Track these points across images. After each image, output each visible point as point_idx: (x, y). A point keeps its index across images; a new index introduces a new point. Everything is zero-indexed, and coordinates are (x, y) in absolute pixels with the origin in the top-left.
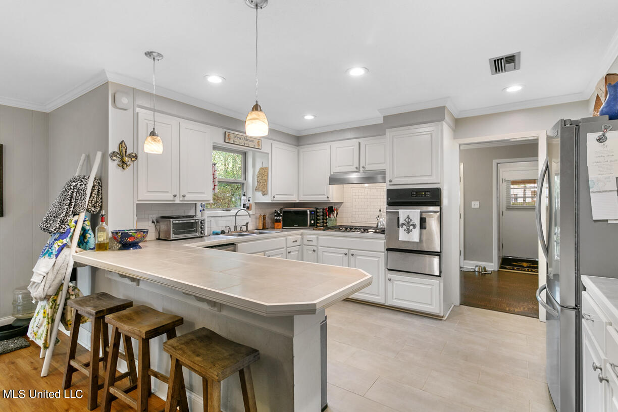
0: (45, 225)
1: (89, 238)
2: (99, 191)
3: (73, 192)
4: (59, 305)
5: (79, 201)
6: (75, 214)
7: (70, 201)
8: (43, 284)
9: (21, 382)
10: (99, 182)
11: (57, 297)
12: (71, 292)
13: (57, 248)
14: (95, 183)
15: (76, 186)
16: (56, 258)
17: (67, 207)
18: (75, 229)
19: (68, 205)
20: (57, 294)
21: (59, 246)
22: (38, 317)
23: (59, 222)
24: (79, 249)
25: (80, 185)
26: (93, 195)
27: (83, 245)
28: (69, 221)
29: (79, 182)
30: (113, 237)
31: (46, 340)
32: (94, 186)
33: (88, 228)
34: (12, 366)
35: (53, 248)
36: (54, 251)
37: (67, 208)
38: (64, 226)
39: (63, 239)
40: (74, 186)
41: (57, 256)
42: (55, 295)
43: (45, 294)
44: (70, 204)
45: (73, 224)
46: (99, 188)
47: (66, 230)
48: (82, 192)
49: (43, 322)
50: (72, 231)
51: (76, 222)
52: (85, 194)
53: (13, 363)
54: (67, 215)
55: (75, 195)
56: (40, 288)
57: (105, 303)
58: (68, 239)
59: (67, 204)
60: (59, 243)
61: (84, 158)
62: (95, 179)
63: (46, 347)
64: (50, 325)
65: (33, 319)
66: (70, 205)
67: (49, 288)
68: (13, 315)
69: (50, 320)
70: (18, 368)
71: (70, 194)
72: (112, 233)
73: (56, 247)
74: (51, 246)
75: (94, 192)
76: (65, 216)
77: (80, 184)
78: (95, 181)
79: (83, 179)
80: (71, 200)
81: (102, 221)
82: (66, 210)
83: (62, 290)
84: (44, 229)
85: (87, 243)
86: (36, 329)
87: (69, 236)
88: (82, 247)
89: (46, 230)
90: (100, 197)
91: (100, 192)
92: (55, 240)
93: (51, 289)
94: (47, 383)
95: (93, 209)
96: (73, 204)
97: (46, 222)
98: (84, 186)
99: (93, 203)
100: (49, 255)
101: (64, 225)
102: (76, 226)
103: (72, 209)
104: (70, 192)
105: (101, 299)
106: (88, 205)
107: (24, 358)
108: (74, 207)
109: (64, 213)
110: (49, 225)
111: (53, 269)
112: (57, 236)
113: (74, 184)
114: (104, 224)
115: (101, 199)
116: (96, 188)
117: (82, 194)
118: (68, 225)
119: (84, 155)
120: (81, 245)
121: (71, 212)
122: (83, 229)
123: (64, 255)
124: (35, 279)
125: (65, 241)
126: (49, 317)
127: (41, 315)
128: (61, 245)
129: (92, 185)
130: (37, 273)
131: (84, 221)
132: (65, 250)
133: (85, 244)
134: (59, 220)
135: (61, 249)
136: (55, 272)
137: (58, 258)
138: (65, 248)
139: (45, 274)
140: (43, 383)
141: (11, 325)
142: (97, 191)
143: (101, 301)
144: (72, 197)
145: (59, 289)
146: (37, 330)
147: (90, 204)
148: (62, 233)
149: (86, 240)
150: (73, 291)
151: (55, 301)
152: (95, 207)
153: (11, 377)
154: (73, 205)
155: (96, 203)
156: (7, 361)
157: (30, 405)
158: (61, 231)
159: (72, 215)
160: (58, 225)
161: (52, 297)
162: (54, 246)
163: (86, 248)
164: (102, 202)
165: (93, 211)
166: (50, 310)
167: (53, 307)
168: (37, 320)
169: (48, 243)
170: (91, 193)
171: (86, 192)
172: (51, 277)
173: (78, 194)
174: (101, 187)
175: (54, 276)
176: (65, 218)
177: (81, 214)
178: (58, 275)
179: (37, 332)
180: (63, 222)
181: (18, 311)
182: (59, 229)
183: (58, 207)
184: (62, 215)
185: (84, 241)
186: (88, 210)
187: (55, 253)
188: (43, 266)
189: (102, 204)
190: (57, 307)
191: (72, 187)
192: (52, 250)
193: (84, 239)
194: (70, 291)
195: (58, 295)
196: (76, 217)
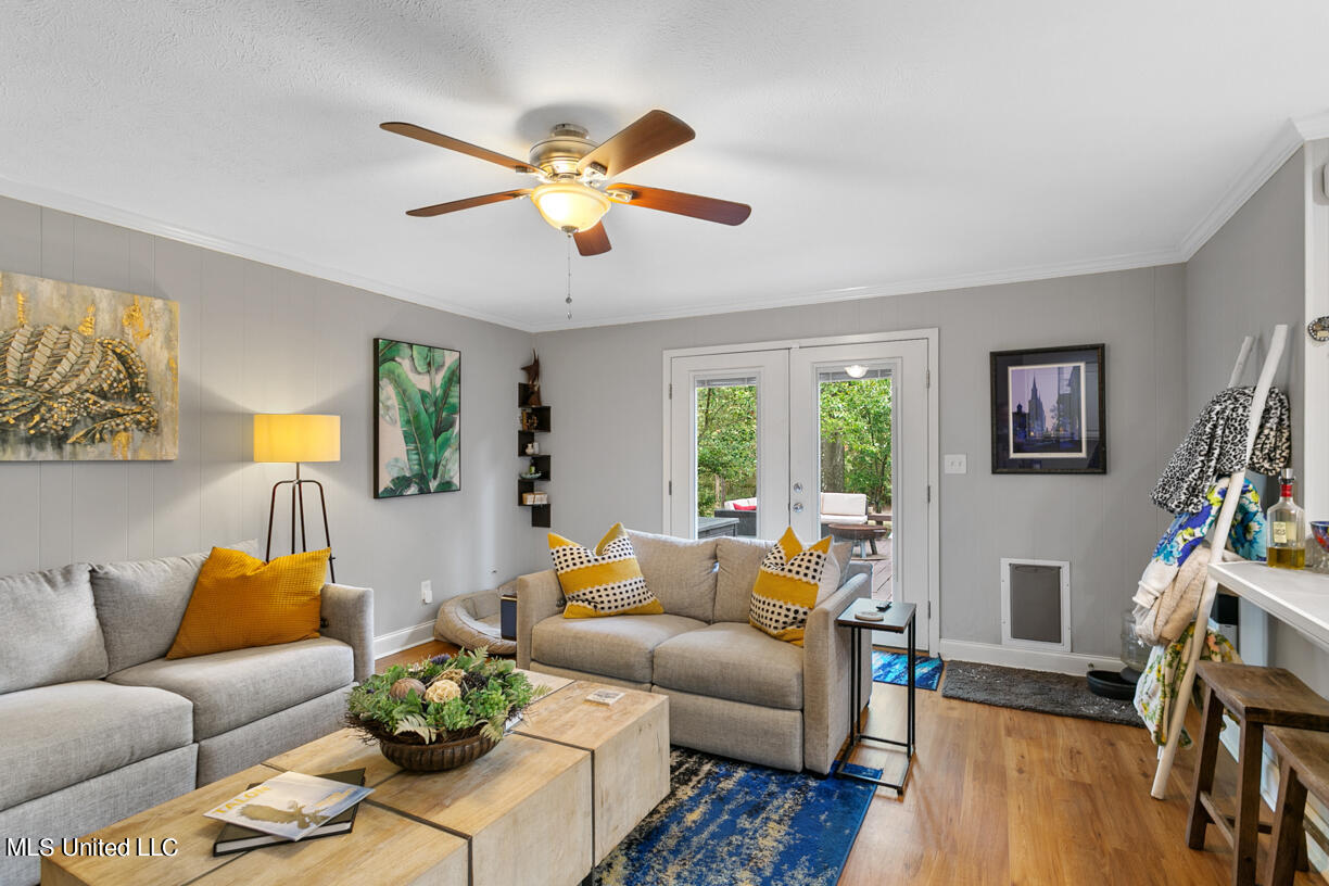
0: (1160, 495)
1: (1257, 532)
2: (1281, 420)
3: (1215, 426)
4: (1186, 665)
5: (1229, 445)
6: (1220, 475)
7: (1210, 446)
8: (1153, 612)
9: (1117, 785)
10: (1280, 400)
11: (1183, 647)
12: (1214, 648)
13: (1182, 545)
14: (1271, 403)
15: (1224, 412)
16: (1180, 565)
17: (1202, 458)
18: (1220, 509)
19: (1205, 455)
20: (1182, 640)
21: (1185, 540)
22: (1151, 675)
23: (1184, 491)
24: (1230, 555)
25: (1233, 410)
26: (1266, 432)
27: (1243, 546)
28: (1206, 490)
29: (1229, 402)
30: (1316, 536)
31: (1160, 726)
32: (1267, 411)
33: (1254, 505)
34: (1109, 749)
35: (1173, 543)
36: (1174, 550)
37: (1202, 461)
38: (1195, 500)
39: (1194, 528)
40: (1218, 413)
41: (1181, 561)
42: (1179, 642)
43: (1158, 632)
44: (1209, 451)
45: (1215, 497)
46: (1281, 414)
47: (1200, 507)
48: (1236, 425)
49: (1157, 687)
50: (1213, 512)
51: (1224, 493)
52: (1244, 431)
53: (1112, 745)
54: (1202, 476)
55: (1219, 432)
56: (1148, 619)
57: (1277, 697)
58: (1205, 529)
59: (1202, 453)
60: (1186, 534)
61: (1248, 348)
62: (1271, 392)
63: (1160, 741)
64: (1167, 700)
65: (1143, 676)
66: (1209, 453)
67: (1167, 623)
68: (1122, 658)
69: (1167, 690)
70: (1117, 757)
71: (1208, 430)
72: (1314, 527)
73: (1180, 542)
74: (1170, 539)
75: (1268, 425)
76: (1199, 478)
77: (1232, 406)
78: (1270, 396)
79: (1241, 395)
80: (1211, 444)
81: (1285, 495)
82: (1200, 464)
83: (1192, 636)
84: (1160, 503)
85: (1252, 543)
86: (1145, 697)
87: (1208, 521)
88: (1241, 550)
89: (1163, 504)
90: (1286, 435)
91: (1286, 422)
92: (1181, 527)
93: (1169, 626)
94: (1159, 814)
95: (1267, 465)
96: (1217, 452)
97: (1164, 489)
98: (1240, 411)
99: (1267, 451)
100: (1166, 558)
101: (1197, 496)
102: (1222, 502)
103: (1213, 463)
104: (1209, 425)
105: (1273, 684)
106: (1254, 454)
107: (1131, 744)
108: (1218, 460)
109: (1197, 471)
110: (1168, 496)
111: (1173, 588)
112: (1184, 519)
113: (1218, 408)
114: (1290, 502)
115: (1289, 439)
116: (1275, 413)
117: (1236, 429)
118: (1206, 498)
119: (1248, 340)
120: (1239, 546)
121: (1211, 470)
122: (1241, 508)
123: (1195, 562)
124: (1141, 599)
125: (1198, 532)
126: (1166, 683)
127: (1154, 675)
128: (1191, 539)
129: (1263, 407)
130: (1143, 588)
131: (1243, 492)
132: (1199, 554)
133: (1246, 545)
134: (1185, 486)
135: (1189, 549)
136: (1177, 595)
137: (1184, 565)
138: (1200, 547)
139: (1158, 595)
140: (1153, 808)
141: (1118, 674)
142: (1276, 420)
143: (1273, 688)
144: (1212, 436)
145: (1187, 630)
146: (1148, 699)
147: (1257, 453)
148: (1193, 514)
149: (1249, 537)
150: (1216, 643)
151: (1177, 653)
152: (1271, 460)
153: (1105, 768)
154: (1216, 455)
155: (1275, 448)
156: (1104, 736)
157: (1123, 837)
158: (1190, 508)
159: (1215, 478)
160: (1183, 497)
161: (1172, 644)
162: (1175, 539)
163: (1250, 553)
164: (1289, 448)
165: (1266, 469)
166: (1167, 669)
167: (1175, 664)
168: (1149, 679)
169: (1169, 531)
170: (1262, 427)
171: (1247, 424)
172: (1168, 602)
173: (1227, 431)
174: (1289, 410)
175: (1176, 601)
176: (1199, 483)
177: (1235, 476)
178: (1183, 602)
179: (1148, 704)
180: (1194, 491)
181: (1130, 652)
182: (1187, 504)
183: (1186, 459)
184: (1193, 475)
185: (1245, 537)
186: (1252, 467)
187: (1177, 554)
188: (1157, 576)
189: (1290, 453)
190: (1183, 668)
191: (1213, 415)
192: (1172, 547)
193: (1245, 535)
194: (1211, 642)
195: (1184, 643)
196: (1224, 483)
